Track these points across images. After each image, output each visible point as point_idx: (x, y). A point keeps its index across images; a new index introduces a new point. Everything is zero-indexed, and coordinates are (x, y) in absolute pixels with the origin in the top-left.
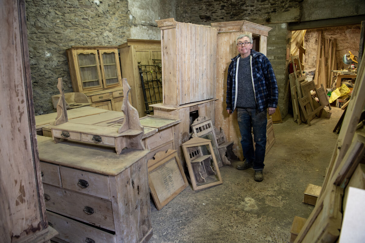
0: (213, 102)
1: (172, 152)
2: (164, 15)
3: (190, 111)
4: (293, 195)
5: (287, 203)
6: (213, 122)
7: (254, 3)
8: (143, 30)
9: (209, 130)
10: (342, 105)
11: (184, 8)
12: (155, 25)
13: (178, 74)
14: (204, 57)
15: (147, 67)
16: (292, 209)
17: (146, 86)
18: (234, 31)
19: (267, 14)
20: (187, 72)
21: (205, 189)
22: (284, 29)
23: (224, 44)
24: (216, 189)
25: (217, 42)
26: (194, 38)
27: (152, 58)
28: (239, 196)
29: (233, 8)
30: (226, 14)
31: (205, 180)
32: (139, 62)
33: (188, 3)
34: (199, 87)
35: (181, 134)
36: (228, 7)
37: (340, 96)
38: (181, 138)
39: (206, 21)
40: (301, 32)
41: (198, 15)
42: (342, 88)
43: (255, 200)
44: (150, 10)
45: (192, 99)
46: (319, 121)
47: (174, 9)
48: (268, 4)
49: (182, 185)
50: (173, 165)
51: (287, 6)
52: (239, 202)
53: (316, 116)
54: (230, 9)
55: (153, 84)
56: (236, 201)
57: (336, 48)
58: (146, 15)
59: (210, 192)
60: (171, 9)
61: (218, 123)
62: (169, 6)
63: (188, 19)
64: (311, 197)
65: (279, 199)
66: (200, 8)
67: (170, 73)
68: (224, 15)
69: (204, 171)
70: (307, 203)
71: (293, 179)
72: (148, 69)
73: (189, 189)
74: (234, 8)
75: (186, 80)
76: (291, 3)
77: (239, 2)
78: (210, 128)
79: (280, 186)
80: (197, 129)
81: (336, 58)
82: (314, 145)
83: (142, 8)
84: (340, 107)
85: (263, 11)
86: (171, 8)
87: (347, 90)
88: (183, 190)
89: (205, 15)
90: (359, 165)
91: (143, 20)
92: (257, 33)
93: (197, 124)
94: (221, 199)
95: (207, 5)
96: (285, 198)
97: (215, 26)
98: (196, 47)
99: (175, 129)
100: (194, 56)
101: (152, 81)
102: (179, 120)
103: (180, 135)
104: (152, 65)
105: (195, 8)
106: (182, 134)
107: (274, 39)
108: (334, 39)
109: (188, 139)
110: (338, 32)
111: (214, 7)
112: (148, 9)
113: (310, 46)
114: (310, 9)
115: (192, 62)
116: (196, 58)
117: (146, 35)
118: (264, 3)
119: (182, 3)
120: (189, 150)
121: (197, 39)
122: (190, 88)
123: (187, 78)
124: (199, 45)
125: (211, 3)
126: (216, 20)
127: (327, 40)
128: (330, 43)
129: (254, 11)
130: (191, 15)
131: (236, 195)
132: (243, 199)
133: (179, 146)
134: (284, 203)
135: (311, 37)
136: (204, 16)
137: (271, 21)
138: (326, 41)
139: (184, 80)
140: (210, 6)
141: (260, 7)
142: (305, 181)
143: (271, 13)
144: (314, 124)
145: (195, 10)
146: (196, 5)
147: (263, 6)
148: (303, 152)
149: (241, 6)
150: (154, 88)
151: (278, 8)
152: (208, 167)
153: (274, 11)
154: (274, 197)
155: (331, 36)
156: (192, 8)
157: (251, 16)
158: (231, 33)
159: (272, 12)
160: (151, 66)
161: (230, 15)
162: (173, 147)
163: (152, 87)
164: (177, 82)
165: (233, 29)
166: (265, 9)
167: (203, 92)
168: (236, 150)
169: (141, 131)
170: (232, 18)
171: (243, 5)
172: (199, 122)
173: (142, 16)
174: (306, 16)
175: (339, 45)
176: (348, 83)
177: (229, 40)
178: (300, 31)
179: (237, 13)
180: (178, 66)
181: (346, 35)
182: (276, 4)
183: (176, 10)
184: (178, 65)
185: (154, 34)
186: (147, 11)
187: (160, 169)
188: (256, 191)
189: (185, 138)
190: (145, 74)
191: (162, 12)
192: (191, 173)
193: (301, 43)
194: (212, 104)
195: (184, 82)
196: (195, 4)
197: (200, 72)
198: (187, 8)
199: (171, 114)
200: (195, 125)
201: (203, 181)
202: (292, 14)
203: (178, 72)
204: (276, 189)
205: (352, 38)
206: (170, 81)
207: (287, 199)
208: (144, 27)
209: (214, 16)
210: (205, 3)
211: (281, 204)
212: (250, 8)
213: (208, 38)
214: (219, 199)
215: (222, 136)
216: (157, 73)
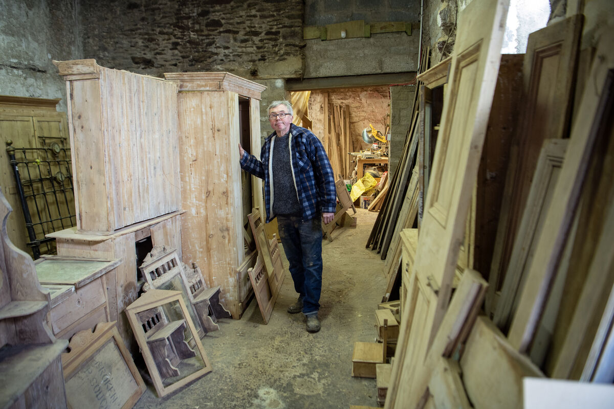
0: (178, 217)
1: (106, 329)
2: (59, 52)
3: (136, 239)
4: (334, 366)
5: (329, 383)
6: (179, 255)
7: (228, 42)
8: (15, 78)
9: (174, 271)
10: (369, 205)
11: (100, 40)
12: (40, 69)
13: (107, 168)
14: (157, 136)
15: (28, 152)
16: (339, 392)
17: (27, 192)
18: (208, 88)
19: (252, 63)
20: (127, 164)
21: (181, 389)
22: (279, 88)
23: (190, 112)
24: (201, 384)
25: (178, 106)
26: (135, 100)
27: (37, 134)
28: (248, 389)
29: (193, 48)
30: (181, 58)
31: (178, 371)
32: (9, 141)
33: (107, 33)
34: (150, 192)
35: (121, 287)
36: (184, 46)
37: (364, 191)
38: (122, 295)
39: (145, 68)
40: (303, 93)
41: (129, 56)
42: (366, 179)
43: (276, 391)
44: (30, 38)
45: (138, 216)
46: (342, 232)
47: (79, 41)
48: (252, 47)
49: (133, 392)
50: (111, 354)
51: (282, 52)
52: (249, 402)
53: (337, 224)
54: (187, 49)
55: (42, 185)
56: (244, 399)
57: (349, 119)
58: (20, 48)
59: (192, 393)
60: (74, 42)
61: (188, 255)
62: (68, 34)
63: (109, 62)
64: (363, 364)
65: (314, 379)
66: (133, 44)
67: (91, 168)
68: (178, 60)
69: (174, 352)
70: (358, 375)
71: (328, 337)
72: (29, 156)
73: (149, 397)
74: (195, 48)
75: (125, 179)
76: (287, 48)
77: (204, 40)
78: (176, 267)
79: (311, 354)
80: (152, 272)
81: (351, 134)
82: (345, 273)
83: (10, 32)
84: (366, 208)
85: (245, 58)
86: (73, 39)
87: (372, 182)
88: (136, 401)
89: (143, 58)
90: (479, 319)
91: (13, 57)
92: (245, 94)
93: (151, 263)
94: (215, 403)
95: (145, 39)
96: (324, 374)
97: (174, 79)
98: (140, 116)
99: (108, 280)
100: (138, 134)
101: (41, 180)
102: (117, 260)
103: (120, 290)
104: (38, 147)
105: (122, 44)
106: (123, 287)
107: (265, 104)
108: (346, 105)
109: (135, 295)
110: (350, 96)
111: (158, 45)
112: (24, 36)
113: (313, 115)
114: (317, 60)
115: (134, 145)
116: (141, 137)
117: (21, 89)
118: (246, 45)
119: (96, 32)
120: (141, 318)
121: (143, 102)
122: (133, 195)
123: (126, 177)
124: (146, 113)
125: (153, 37)
126: (163, 67)
127: (337, 107)
128: (340, 112)
129: (229, 55)
130: (115, 55)
131: (242, 388)
132: (255, 393)
133: (120, 311)
134: (324, 384)
135: (314, 102)
136: (139, 58)
137: (258, 74)
138: (335, 108)
139: (121, 181)
140: (151, 42)
141: (240, 50)
142: (346, 337)
143: (257, 62)
144: (336, 238)
145: (121, 46)
146: (125, 37)
147: (244, 49)
148: (331, 287)
149: (207, 46)
150: (45, 194)
151: (269, 55)
152: (179, 343)
153: (263, 59)
154: (306, 377)
155: (342, 101)
156: (117, 43)
157: (225, 64)
158: (201, 92)
159: (260, 60)
160: (35, 150)
161: (190, 61)
162: (107, 316)
163: (41, 192)
164: (108, 185)
165: (206, 86)
166: (248, 54)
167: (158, 201)
168: (225, 300)
169: (44, 302)
170: (192, 65)
171: (210, 44)
172: (155, 258)
173: (12, 50)
174: (311, 70)
175: (353, 114)
176: (372, 171)
177: (200, 104)
178: (301, 92)
179: (201, 57)
180: (107, 154)
181: (361, 100)
182: (265, 48)
183: (85, 44)
184: (106, 151)
185: (40, 86)
186: (21, 40)
187: (85, 370)
188: (274, 373)
189: (130, 294)
190: (23, 167)
191: (55, 46)
192: (149, 362)
193: (304, 111)
194: (176, 222)
195: (121, 183)
196: (121, 36)
197: (150, 164)
198: (106, 42)
199: (96, 250)
200: (147, 266)
201: (175, 374)
202: (291, 66)
203: (108, 165)
204: (305, 361)
205: (369, 105)
206: (91, 183)
207: (327, 377)
208: (15, 71)
209: (159, 60)
210: (141, 36)
211: (320, 387)
212: (222, 51)
213: (161, 100)
214: (212, 404)
215: (198, 279)
216: (51, 164)
